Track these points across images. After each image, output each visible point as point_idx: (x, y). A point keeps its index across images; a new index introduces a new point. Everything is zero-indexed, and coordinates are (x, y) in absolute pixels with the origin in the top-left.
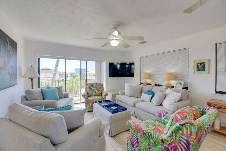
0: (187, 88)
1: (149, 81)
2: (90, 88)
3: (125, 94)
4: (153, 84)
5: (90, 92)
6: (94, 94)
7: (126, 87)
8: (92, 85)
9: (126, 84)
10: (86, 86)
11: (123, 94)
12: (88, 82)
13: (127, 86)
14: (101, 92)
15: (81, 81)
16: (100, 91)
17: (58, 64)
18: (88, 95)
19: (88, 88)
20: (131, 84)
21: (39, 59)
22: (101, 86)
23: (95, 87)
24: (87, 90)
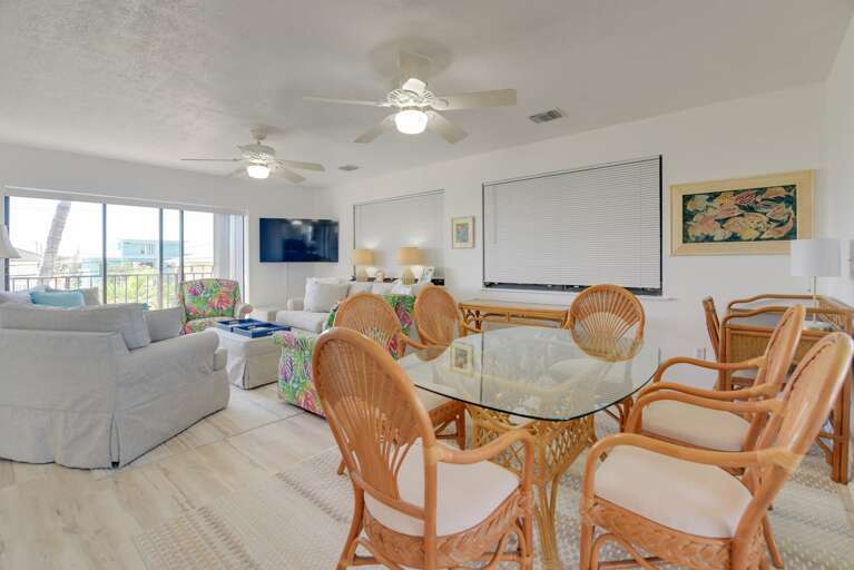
0: (441, 283)
1: (371, 271)
2: (195, 294)
3: (305, 308)
4: (380, 279)
5: (195, 306)
6: (209, 311)
7: (308, 287)
8: (201, 284)
9: (308, 280)
10: (182, 289)
11: (299, 307)
12: (188, 278)
13: (310, 285)
14: (230, 306)
15: (161, 278)
16: (228, 302)
17: (64, 219)
18: (187, 315)
19: (187, 295)
20: (322, 280)
21: (7, 199)
22: (230, 287)
23: (212, 291)
24: (184, 300)
